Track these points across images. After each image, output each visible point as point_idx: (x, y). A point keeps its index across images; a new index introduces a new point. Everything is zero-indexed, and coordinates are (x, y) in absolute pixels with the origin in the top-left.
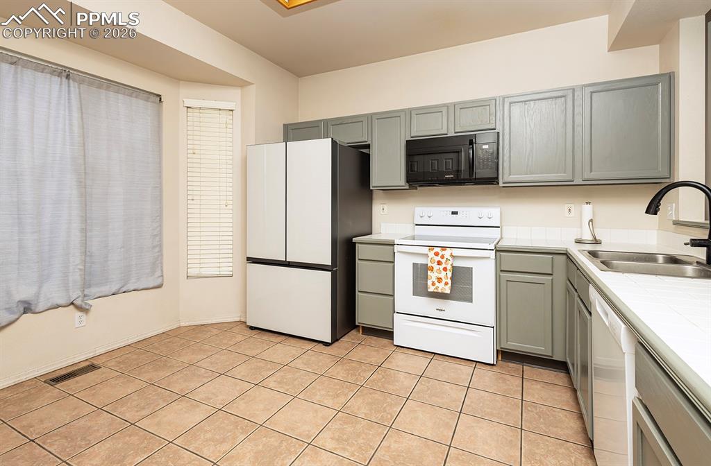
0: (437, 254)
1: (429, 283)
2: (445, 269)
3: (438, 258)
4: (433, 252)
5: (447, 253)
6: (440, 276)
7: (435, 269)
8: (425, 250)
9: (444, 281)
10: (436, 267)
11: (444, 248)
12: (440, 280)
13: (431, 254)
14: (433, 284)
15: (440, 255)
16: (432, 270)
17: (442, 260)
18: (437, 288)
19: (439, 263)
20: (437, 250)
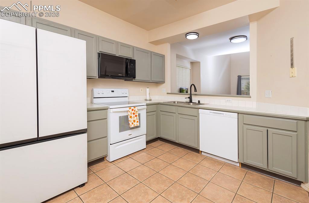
0: (133, 110)
1: (131, 123)
2: (136, 116)
3: (133, 112)
4: (131, 109)
5: (136, 109)
6: (134, 119)
7: (132, 117)
8: (128, 109)
9: (136, 121)
10: (133, 115)
11: (134, 107)
12: (134, 121)
13: (130, 110)
14: (132, 124)
15: (134, 110)
16: (131, 117)
17: (134, 112)
18: (134, 125)
19: (134, 114)
20: (132, 108)
